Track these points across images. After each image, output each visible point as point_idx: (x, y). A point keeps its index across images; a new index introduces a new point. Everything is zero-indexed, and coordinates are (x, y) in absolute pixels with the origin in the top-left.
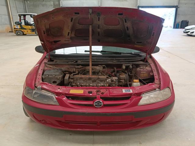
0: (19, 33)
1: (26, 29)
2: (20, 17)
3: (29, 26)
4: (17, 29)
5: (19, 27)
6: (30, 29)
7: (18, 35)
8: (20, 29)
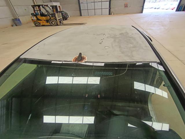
0: (37, 24)
1: (41, 20)
2: (34, 8)
3: (44, 17)
4: (34, 20)
5: (35, 18)
6: (45, 20)
7: (36, 26)
8: (36, 20)
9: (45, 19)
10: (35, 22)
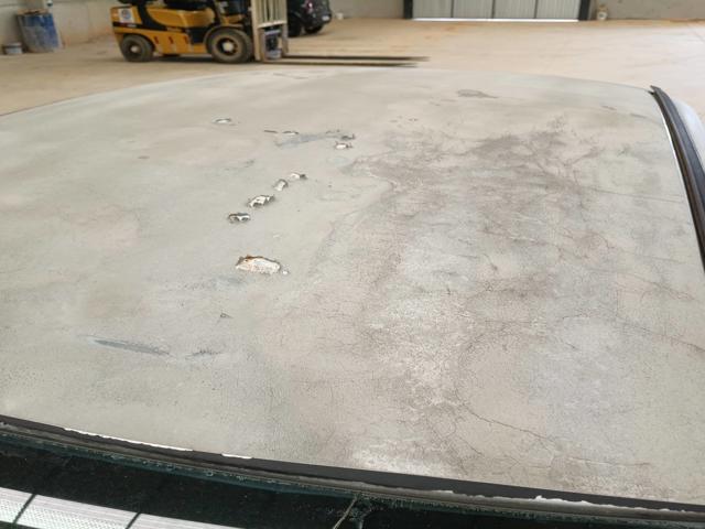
0: (134, 49)
3: (181, 13)
4: (125, 25)
5: (132, 16)
6: (183, 30)
7: (131, 57)
8: (138, 26)
9: (186, 24)
10: (127, 35)
